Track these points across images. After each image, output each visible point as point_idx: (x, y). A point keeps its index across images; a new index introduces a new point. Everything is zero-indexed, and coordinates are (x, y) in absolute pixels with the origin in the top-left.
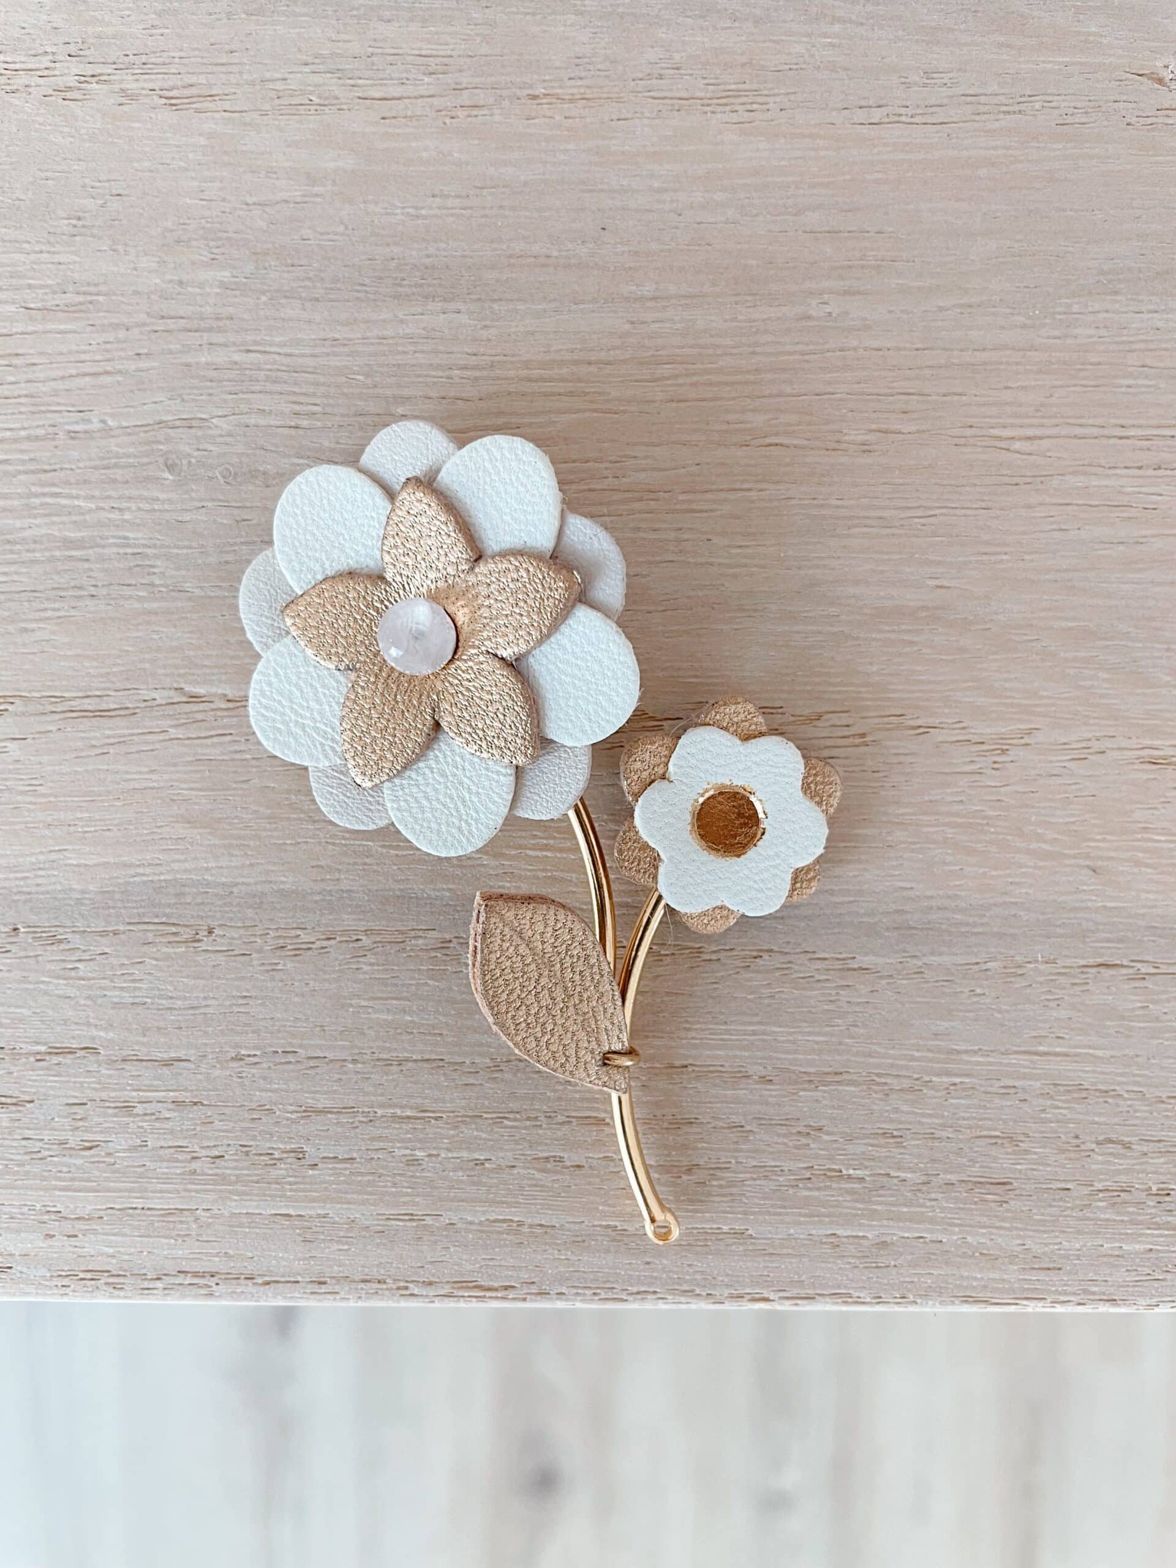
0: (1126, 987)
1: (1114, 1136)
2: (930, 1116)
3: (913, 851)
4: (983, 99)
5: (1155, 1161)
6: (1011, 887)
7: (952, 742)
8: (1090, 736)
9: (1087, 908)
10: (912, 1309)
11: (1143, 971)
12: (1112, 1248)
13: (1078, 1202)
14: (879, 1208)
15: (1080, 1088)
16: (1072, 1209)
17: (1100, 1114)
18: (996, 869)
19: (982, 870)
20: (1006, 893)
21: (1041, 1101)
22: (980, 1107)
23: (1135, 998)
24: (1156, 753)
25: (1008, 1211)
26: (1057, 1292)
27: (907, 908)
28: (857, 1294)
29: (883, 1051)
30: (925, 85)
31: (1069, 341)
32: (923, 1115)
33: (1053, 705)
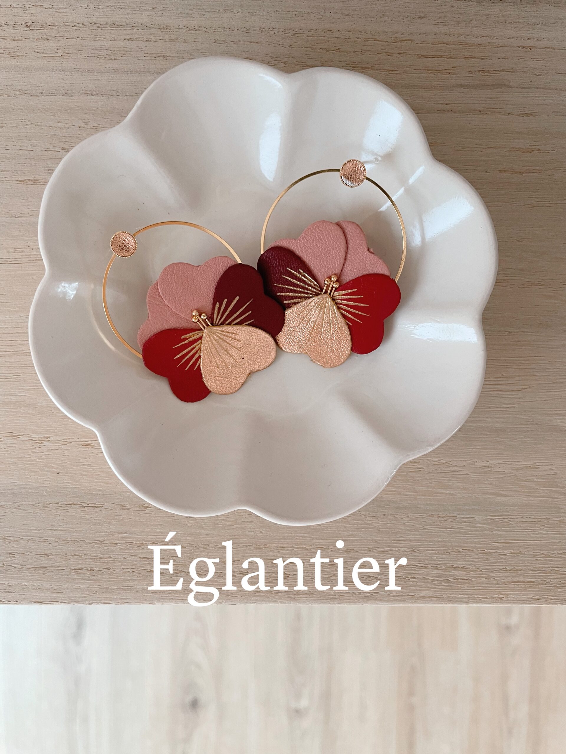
0: (79, 510)
1: (77, 554)
2: (23, 548)
3: (16, 472)
4: (31, 256)
5: (89, 561)
6: (45, 482)
7: (27, 440)
8: (67, 438)
9: (68, 488)
11: (84, 505)
12: (77, 587)
13: (67, 573)
14: (8, 575)
15: (66, 540)
16: (65, 575)
17: (73, 547)
18: (40, 477)
19: (36, 477)
20: (44, 484)
21: (56, 544)
22: (37, 546)
23: (82, 513)
24: (86, 443)
25: (46, 576)
26: (62, 600)
27: (15, 488)
30: (14, 252)
32: (21, 548)
33: (56, 429)
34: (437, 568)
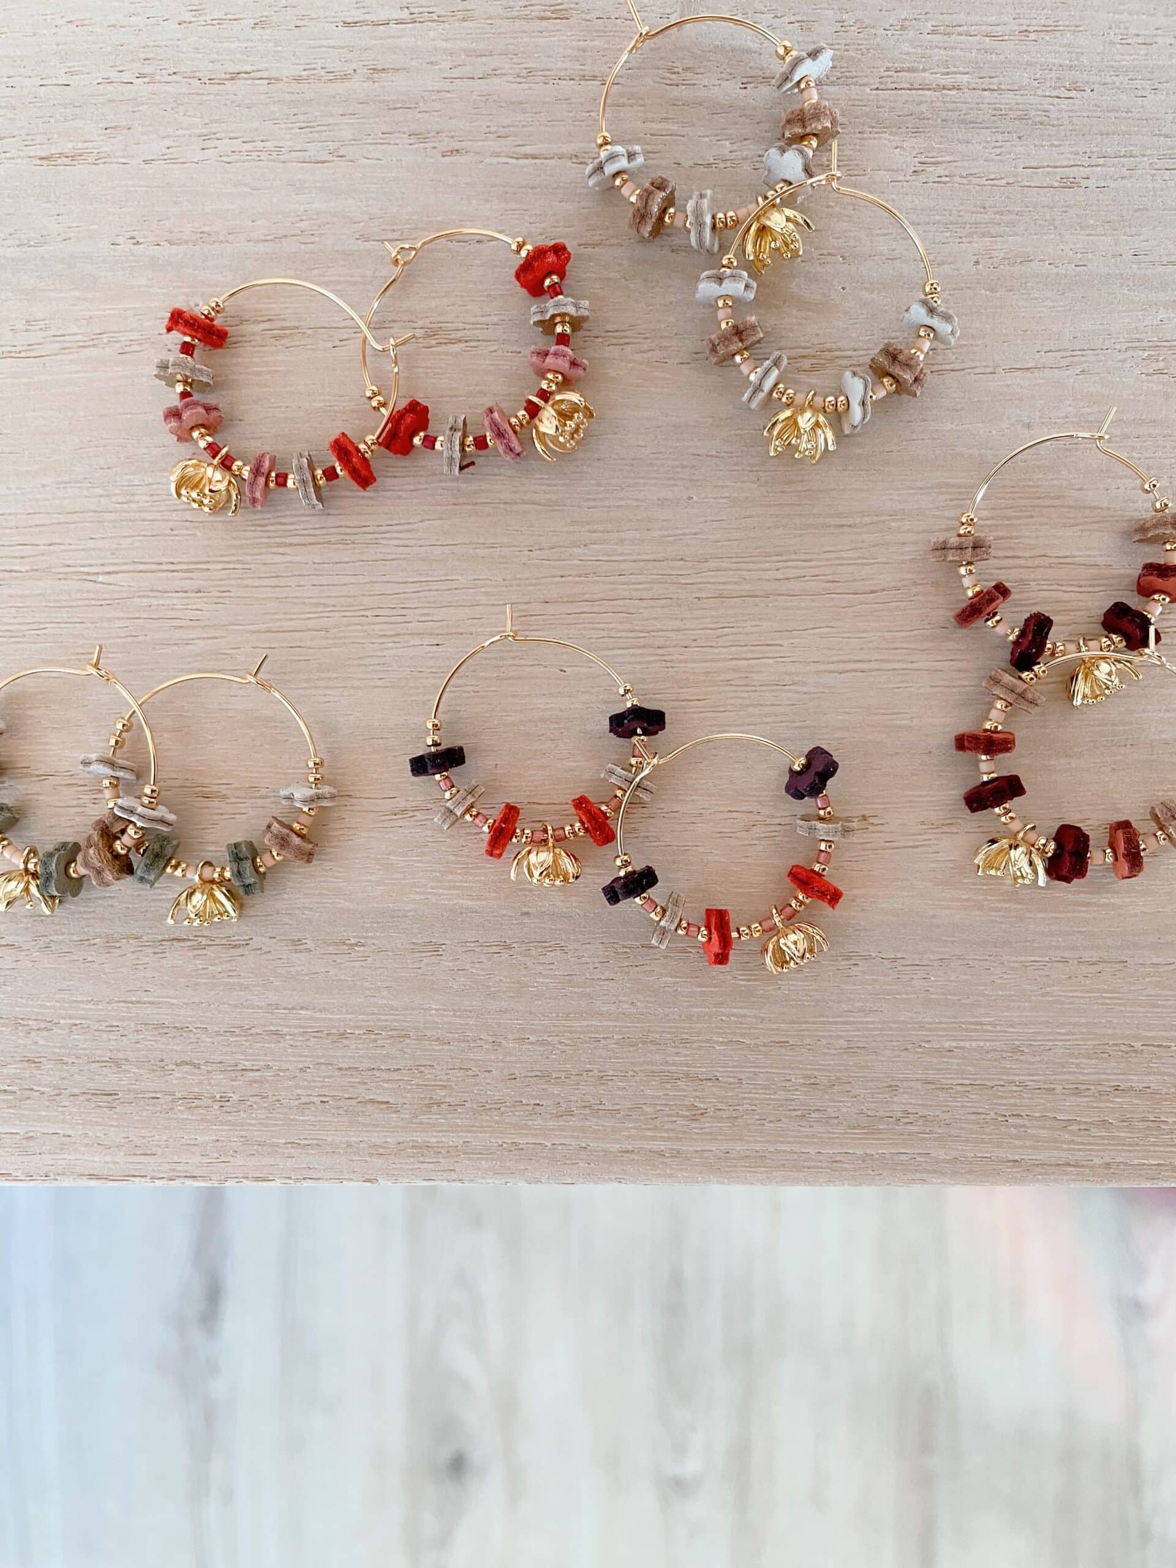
0: (190, 954)
1: (188, 1059)
2: (60, 1047)
4: (67, 338)
5: (218, 1077)
10: (55, 1184)
11: (203, 943)
12: (190, 1139)
13: (165, 1106)
14: (26, 1113)
15: (162, 1026)
16: (161, 1111)
17: (178, 1044)
23: (198, 962)
25: (115, 1113)
26: (154, 1171)
28: (14, 1174)
29: (24, 1001)
30: (27, 330)
31: (132, 505)
32: (55, 1047)
34: (1076, 1092)
